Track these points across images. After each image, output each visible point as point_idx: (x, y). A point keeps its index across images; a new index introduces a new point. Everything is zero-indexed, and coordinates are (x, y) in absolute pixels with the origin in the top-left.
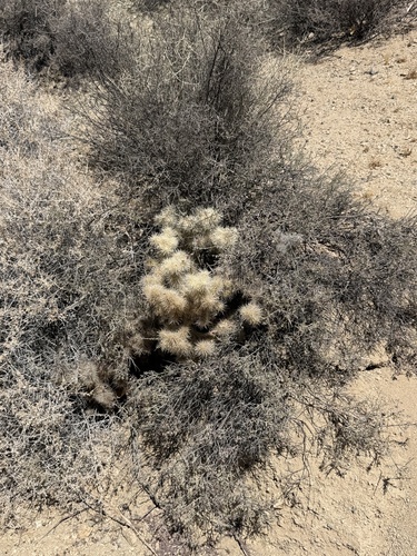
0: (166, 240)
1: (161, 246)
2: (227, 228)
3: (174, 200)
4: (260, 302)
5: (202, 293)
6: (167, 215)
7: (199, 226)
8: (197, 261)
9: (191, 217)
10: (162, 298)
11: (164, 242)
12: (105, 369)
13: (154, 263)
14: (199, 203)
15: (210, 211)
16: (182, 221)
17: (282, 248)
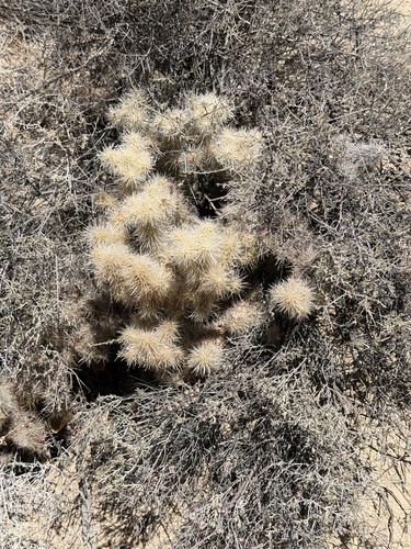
0: (130, 157)
1: (120, 169)
2: (242, 132)
3: (142, 78)
4: (309, 274)
5: (202, 266)
6: (130, 109)
7: (191, 129)
8: (187, 193)
9: (176, 113)
10: (125, 273)
11: (127, 162)
12: (28, 388)
13: (110, 201)
14: (190, 83)
15: (210, 99)
16: (158, 119)
17: (349, 170)
